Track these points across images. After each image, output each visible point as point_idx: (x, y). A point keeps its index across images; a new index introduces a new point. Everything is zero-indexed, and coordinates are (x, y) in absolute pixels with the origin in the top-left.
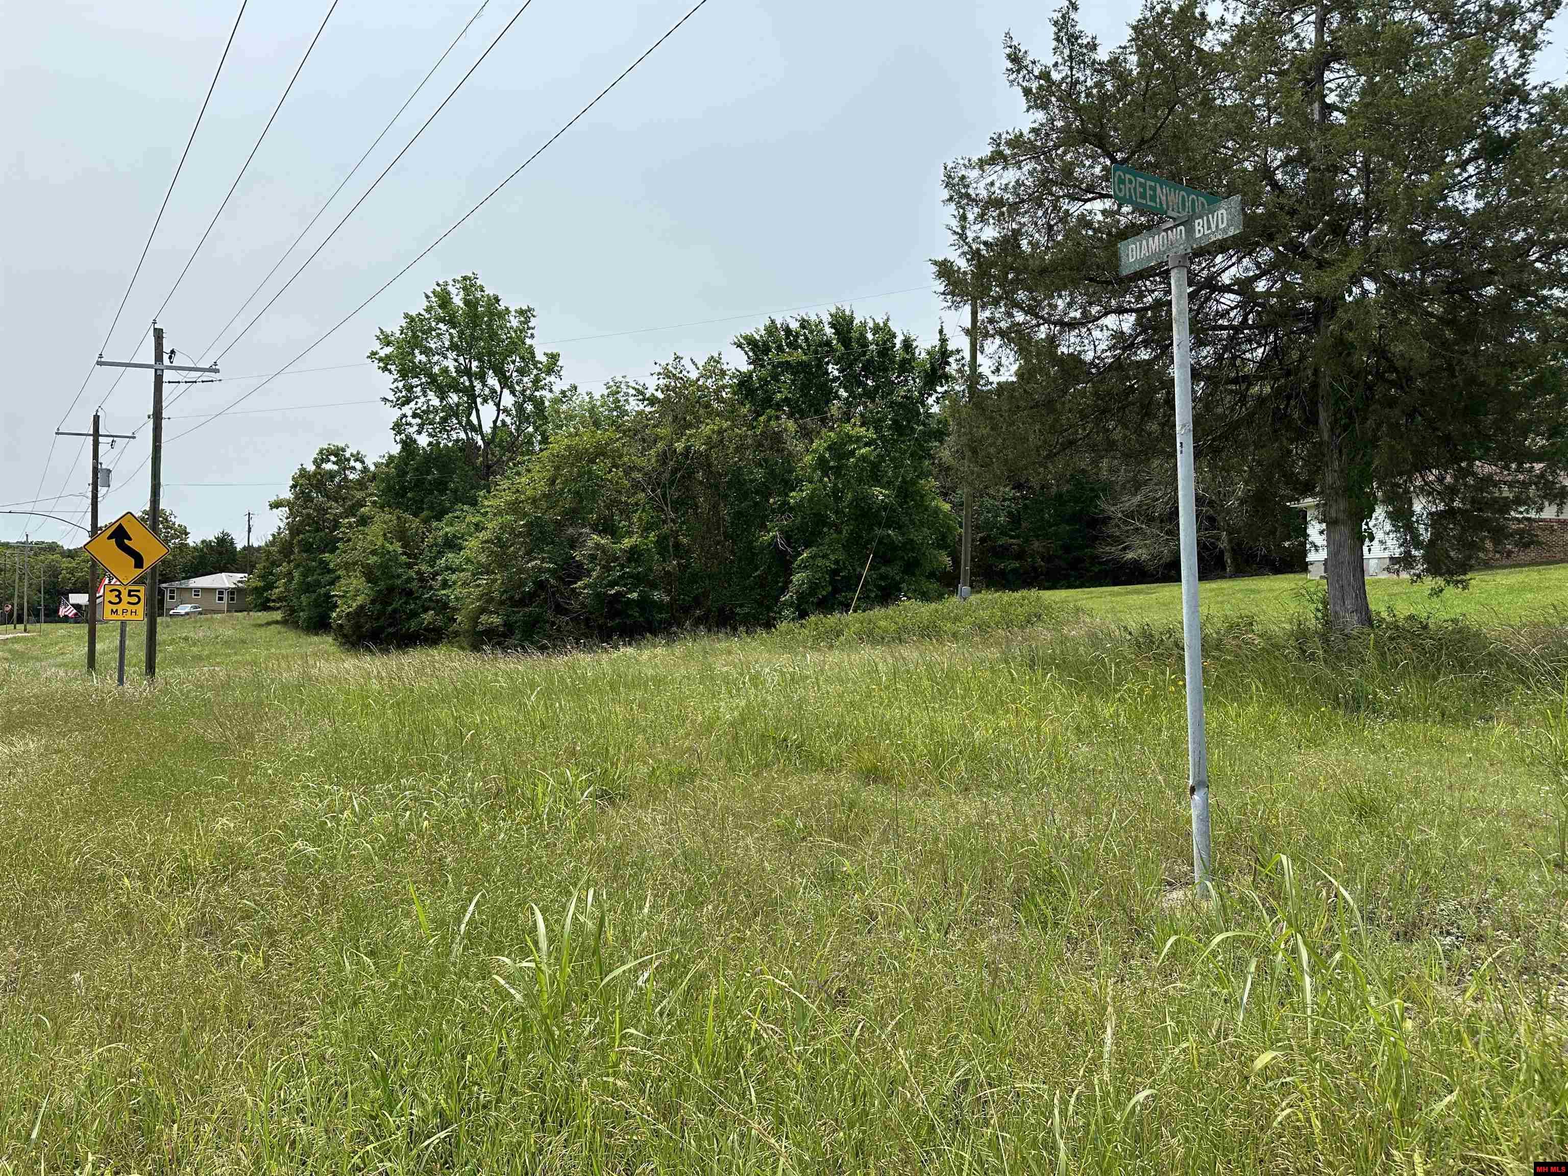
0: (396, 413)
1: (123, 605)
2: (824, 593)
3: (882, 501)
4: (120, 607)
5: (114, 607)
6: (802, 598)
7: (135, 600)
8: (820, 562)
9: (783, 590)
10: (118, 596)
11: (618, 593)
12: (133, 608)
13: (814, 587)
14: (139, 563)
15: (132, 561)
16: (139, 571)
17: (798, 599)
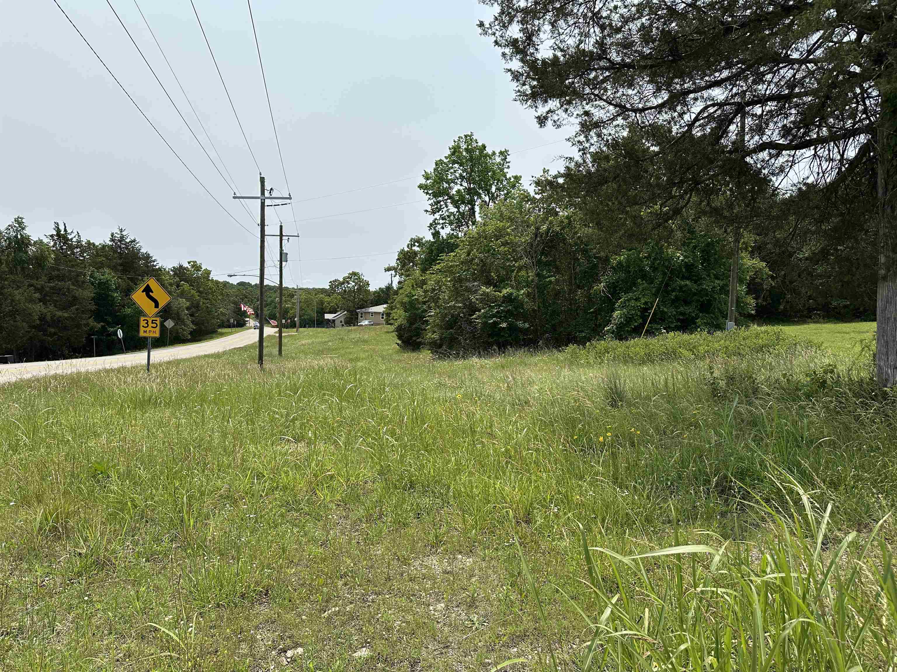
0: (431, 218)
1: (150, 328)
2: (636, 324)
3: (682, 260)
4: (147, 329)
5: (145, 329)
6: (621, 327)
7: (155, 325)
8: (633, 303)
9: (608, 322)
10: (147, 323)
11: (494, 322)
12: (154, 329)
13: (629, 320)
14: (157, 306)
15: (153, 304)
16: (157, 309)
17: (617, 328)
